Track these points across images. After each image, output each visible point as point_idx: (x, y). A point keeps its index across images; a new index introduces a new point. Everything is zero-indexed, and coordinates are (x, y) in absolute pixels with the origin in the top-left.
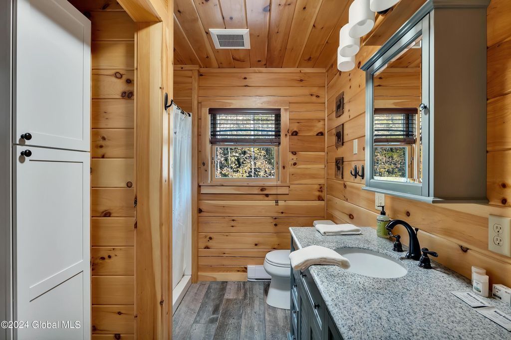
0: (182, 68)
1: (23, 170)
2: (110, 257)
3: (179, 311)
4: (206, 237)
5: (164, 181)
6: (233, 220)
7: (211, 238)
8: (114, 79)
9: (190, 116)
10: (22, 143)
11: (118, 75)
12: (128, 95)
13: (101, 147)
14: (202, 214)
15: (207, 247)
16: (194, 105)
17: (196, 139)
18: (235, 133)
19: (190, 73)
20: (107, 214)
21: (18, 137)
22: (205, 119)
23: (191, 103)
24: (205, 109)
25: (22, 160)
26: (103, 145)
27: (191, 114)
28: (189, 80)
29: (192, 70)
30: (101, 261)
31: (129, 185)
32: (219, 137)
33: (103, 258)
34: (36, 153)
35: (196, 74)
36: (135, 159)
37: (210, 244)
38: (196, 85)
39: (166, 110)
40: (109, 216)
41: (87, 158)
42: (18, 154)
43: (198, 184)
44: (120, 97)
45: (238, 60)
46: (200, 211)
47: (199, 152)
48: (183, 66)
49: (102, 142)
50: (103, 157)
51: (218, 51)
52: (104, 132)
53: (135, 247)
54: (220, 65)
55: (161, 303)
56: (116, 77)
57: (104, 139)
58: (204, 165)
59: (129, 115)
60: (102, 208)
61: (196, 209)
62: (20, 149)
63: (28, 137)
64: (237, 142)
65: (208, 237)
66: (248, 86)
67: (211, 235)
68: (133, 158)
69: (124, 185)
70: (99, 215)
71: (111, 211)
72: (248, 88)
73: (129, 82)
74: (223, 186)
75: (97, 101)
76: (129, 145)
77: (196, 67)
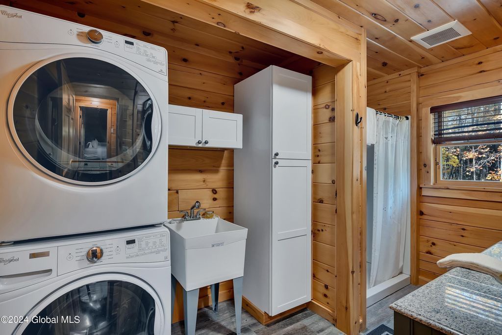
0: (400, 75)
1: (276, 171)
2: (322, 230)
3: (388, 299)
4: (428, 241)
5: (355, 179)
6: (464, 229)
7: (434, 244)
8: (325, 110)
9: (407, 118)
10: (275, 158)
11: (327, 107)
12: (332, 119)
13: (318, 156)
14: (424, 217)
15: (429, 252)
16: (412, 107)
17: (415, 141)
18: (457, 130)
19: (407, 78)
20: (321, 201)
21: (274, 155)
22: (427, 119)
23: (409, 106)
24: (426, 108)
25: (275, 167)
26: (319, 155)
27: (409, 117)
28: (408, 84)
29: (410, 74)
30: (317, 232)
31: (333, 182)
32: (445, 136)
33: (319, 230)
34: (281, 162)
35: (415, 76)
36: (336, 164)
37: (433, 249)
38: (414, 87)
39: (357, 125)
40: (322, 203)
41: (309, 164)
42: (274, 164)
43: (418, 186)
44: (327, 121)
45: (462, 48)
46: (422, 213)
47: (419, 153)
48: (400, 73)
49: (319, 153)
50: (319, 163)
51: (432, 49)
52: (320, 146)
53: (336, 227)
54: (443, 59)
55: (353, 272)
56: (326, 108)
57: (319, 151)
58: (425, 167)
59: (333, 133)
60: (319, 197)
61: (416, 210)
62: (274, 161)
63: (277, 154)
64: (468, 140)
65: (431, 242)
66: (484, 71)
67: (435, 241)
68: (334, 163)
69: (331, 182)
70: (316, 201)
71: (323, 200)
72: (485, 73)
73: (333, 110)
74: (448, 189)
75: (316, 126)
76: (333, 154)
77: (415, 70)
